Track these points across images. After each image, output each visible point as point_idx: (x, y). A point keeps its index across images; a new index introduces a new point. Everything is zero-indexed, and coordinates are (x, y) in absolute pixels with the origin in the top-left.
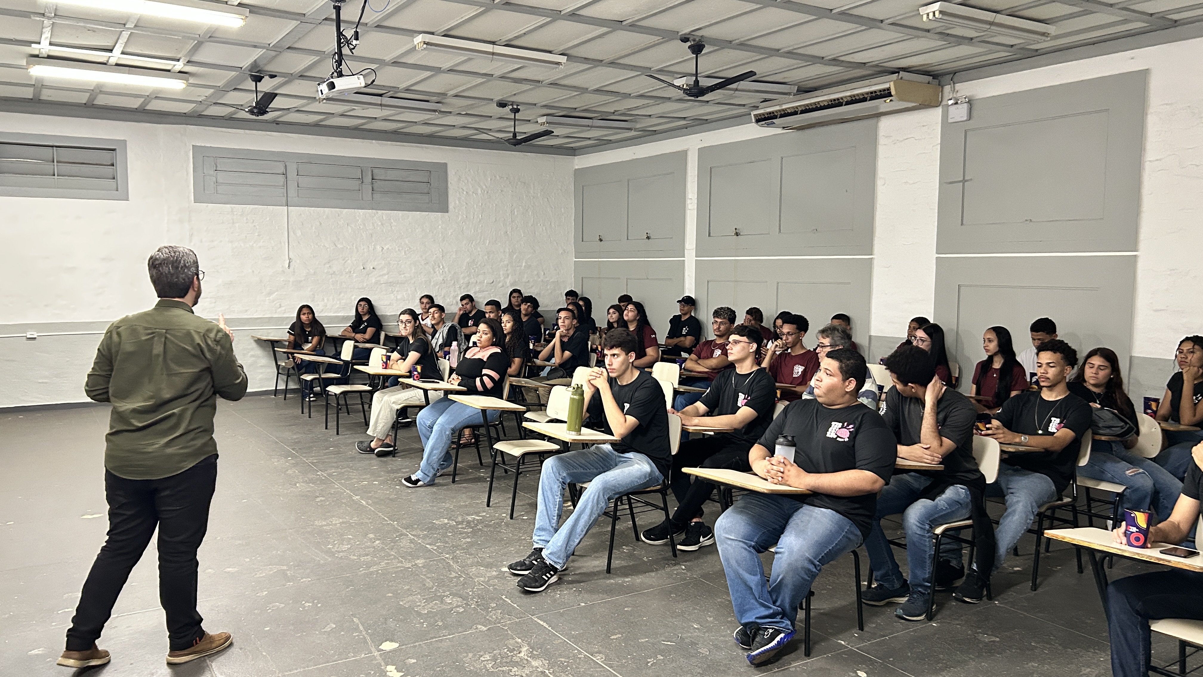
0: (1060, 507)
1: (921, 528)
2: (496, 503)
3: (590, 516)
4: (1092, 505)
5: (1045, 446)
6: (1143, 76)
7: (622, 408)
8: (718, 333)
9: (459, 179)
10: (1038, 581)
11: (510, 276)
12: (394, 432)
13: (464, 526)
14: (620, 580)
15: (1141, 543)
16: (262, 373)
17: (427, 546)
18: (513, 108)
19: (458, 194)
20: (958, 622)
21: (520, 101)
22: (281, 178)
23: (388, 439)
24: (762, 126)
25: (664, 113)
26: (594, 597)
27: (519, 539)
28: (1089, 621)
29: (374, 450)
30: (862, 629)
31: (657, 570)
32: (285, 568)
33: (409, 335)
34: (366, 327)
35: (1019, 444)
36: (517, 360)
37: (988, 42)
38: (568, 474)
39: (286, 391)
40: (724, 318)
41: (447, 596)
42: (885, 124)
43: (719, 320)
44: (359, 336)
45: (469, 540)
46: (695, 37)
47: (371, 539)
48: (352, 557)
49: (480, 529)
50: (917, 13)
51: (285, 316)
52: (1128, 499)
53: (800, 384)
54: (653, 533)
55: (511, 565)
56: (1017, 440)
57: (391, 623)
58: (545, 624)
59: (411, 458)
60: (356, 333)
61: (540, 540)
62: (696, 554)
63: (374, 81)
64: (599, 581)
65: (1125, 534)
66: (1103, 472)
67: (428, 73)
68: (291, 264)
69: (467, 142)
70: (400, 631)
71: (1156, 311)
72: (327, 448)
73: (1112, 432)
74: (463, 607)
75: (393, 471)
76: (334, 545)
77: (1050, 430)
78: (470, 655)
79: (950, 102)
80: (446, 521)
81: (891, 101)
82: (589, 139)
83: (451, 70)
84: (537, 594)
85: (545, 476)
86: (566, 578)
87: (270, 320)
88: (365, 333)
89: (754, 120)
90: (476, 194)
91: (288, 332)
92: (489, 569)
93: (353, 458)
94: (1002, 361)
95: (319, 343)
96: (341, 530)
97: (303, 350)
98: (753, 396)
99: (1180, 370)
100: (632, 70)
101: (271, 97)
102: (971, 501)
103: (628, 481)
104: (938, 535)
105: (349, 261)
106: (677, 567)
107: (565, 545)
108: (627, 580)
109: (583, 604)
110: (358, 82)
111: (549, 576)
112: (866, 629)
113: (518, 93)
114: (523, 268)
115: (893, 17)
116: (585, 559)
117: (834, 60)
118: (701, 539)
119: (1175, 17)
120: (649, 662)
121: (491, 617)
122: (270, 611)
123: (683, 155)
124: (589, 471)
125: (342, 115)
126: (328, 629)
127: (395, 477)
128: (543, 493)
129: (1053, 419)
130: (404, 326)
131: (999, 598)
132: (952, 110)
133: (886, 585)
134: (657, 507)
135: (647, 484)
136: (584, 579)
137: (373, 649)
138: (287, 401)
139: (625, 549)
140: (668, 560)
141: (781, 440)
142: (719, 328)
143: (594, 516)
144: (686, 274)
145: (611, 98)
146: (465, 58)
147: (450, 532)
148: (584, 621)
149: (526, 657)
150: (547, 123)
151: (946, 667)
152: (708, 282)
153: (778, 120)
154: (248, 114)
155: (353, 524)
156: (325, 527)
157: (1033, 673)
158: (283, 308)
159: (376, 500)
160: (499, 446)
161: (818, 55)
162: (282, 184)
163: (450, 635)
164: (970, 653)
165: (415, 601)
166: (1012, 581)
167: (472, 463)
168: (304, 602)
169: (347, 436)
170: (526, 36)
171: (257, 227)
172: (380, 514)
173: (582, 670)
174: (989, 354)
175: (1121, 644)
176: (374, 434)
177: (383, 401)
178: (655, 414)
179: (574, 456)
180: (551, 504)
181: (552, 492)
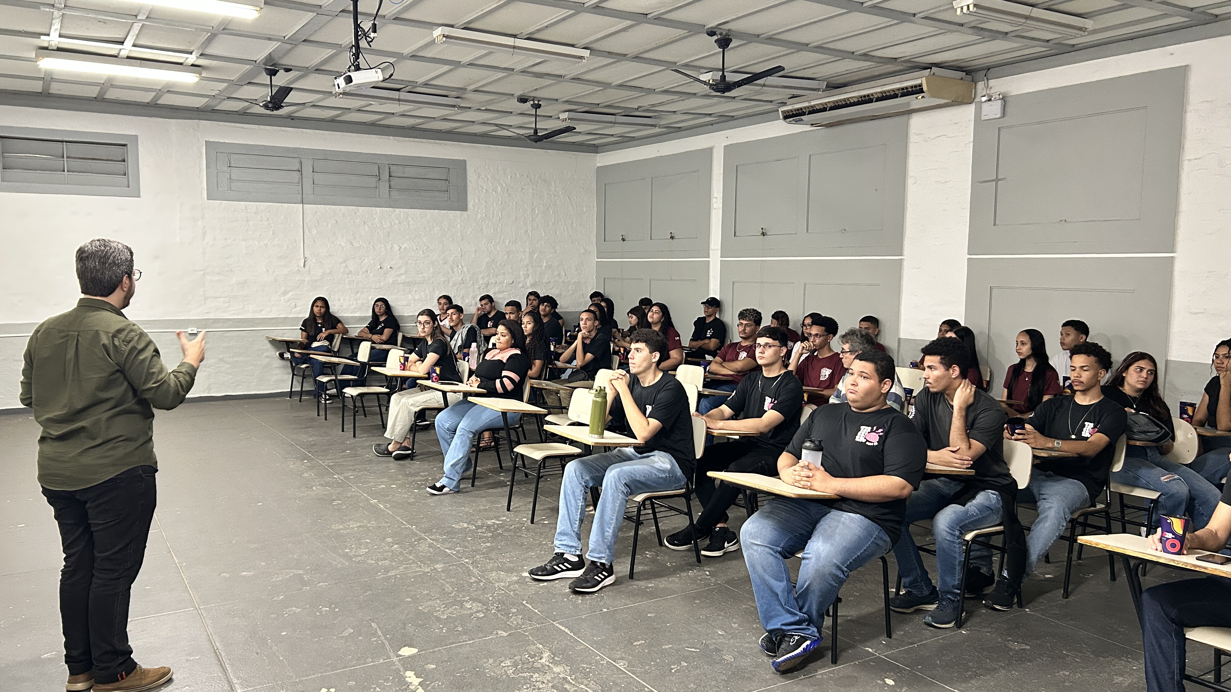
0: (1093, 513)
1: (951, 534)
2: (516, 508)
4: (1126, 512)
5: (1079, 451)
6: (1181, 73)
7: (644, 411)
8: (743, 336)
9: (479, 177)
10: (1070, 589)
11: (530, 277)
12: (412, 435)
13: (484, 530)
14: (643, 585)
16: (276, 375)
17: (446, 550)
18: (534, 104)
19: (477, 192)
20: (987, 630)
21: (541, 96)
22: (296, 175)
23: (406, 442)
24: (790, 123)
25: (688, 109)
26: (617, 602)
27: (540, 544)
28: (1121, 630)
29: (391, 453)
30: (889, 636)
31: (679, 574)
32: (301, 572)
33: (427, 336)
34: (383, 328)
35: (1050, 449)
36: (538, 362)
37: (1024, 37)
38: (589, 477)
39: (301, 393)
40: (750, 320)
41: (467, 601)
42: (916, 122)
43: (744, 322)
44: (376, 337)
45: (489, 544)
46: (721, 31)
47: (389, 543)
48: (370, 561)
49: (500, 534)
50: (950, 6)
52: (1163, 506)
53: (827, 388)
54: (677, 539)
55: (532, 570)
56: (1050, 445)
57: (410, 628)
58: (566, 630)
59: (430, 462)
60: (373, 334)
63: (392, 75)
65: (1161, 540)
66: (1138, 479)
67: (446, 68)
68: (306, 263)
69: (488, 139)
70: (419, 636)
71: (1193, 314)
72: (344, 451)
73: (1147, 437)
74: (483, 613)
75: (411, 475)
76: (351, 549)
77: (1083, 435)
78: (491, 661)
79: (984, 99)
80: (466, 525)
81: (923, 97)
82: (612, 135)
83: (471, 64)
85: (567, 479)
87: (285, 321)
88: (382, 334)
89: (781, 117)
90: (496, 192)
92: (509, 574)
93: (370, 461)
94: (1035, 365)
96: (359, 534)
98: (779, 399)
99: (1217, 375)
100: (656, 65)
101: (285, 91)
102: (1002, 507)
104: (968, 541)
105: (366, 261)
106: (701, 573)
108: (649, 585)
109: (605, 610)
110: (375, 76)
112: (894, 636)
113: (540, 88)
114: (543, 268)
115: (926, 11)
117: (865, 55)
118: (726, 545)
119: (1216, 12)
120: (673, 669)
121: (512, 622)
122: (286, 615)
123: (709, 151)
125: (359, 110)
126: (346, 634)
127: (414, 481)
128: (565, 497)
129: (1086, 423)
130: (422, 327)
131: (1030, 605)
132: (985, 107)
133: (914, 592)
134: (681, 512)
137: (392, 654)
138: (302, 403)
139: (649, 554)
140: (691, 565)
142: (744, 330)
144: (711, 275)
145: (635, 94)
146: (486, 51)
147: (469, 537)
148: (606, 627)
149: (547, 663)
150: (569, 119)
151: (976, 676)
152: (733, 283)
153: (806, 116)
154: (263, 109)
155: (371, 528)
156: (342, 531)
157: (1064, 682)
158: (299, 308)
159: (394, 504)
160: (519, 449)
161: (848, 50)
162: (297, 180)
163: (470, 641)
164: (1000, 662)
165: (434, 606)
166: (1044, 588)
167: (492, 467)
168: (321, 607)
169: (364, 439)
170: (549, 29)
171: (272, 225)
172: (398, 518)
173: (604, 676)
174: (1022, 357)
175: (1155, 652)
176: (391, 436)
177: (401, 404)
178: (678, 417)
179: (596, 459)
180: (573, 509)
181: (574, 496)
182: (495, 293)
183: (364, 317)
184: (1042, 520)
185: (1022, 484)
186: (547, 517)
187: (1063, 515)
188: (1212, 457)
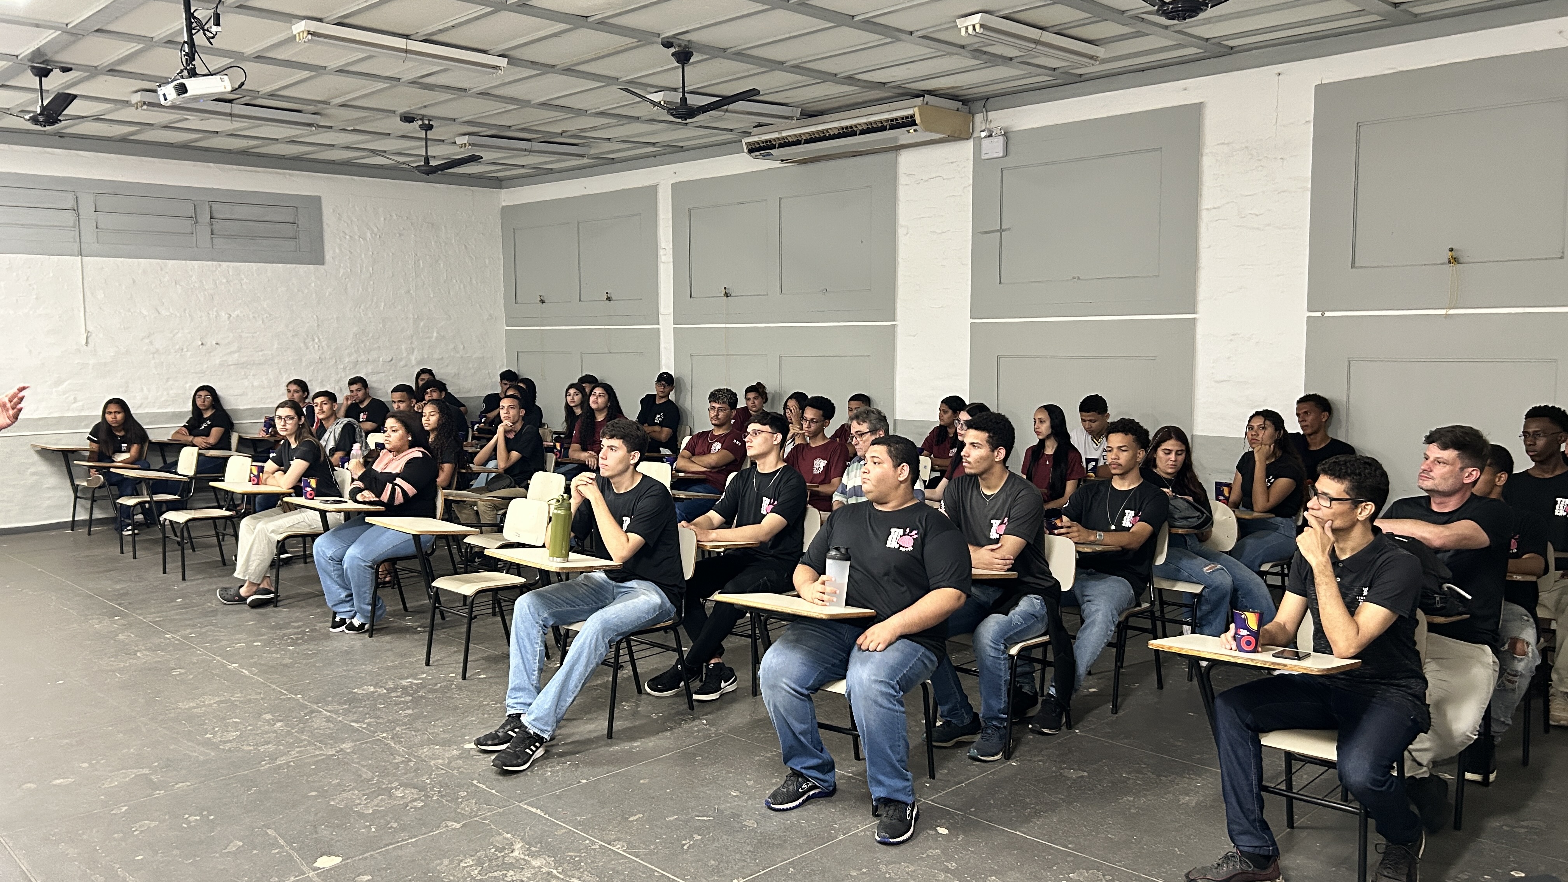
0: (1135, 615)
1: (995, 649)
2: (437, 660)
3: (587, 666)
4: (1166, 610)
5: (1123, 544)
6: (1195, 111)
7: (621, 523)
8: (716, 422)
9: (340, 219)
10: (1119, 700)
11: (416, 352)
12: (275, 571)
13: (399, 694)
14: (627, 746)
15: (1251, 648)
16: (49, 498)
17: (353, 724)
18: (423, 124)
19: (338, 240)
20: (1039, 759)
21: (433, 114)
22: (70, 217)
23: (265, 582)
24: (756, 157)
25: (627, 136)
26: (598, 770)
27: (481, 706)
28: (1179, 744)
29: (245, 599)
30: (932, 776)
31: (672, 729)
32: (146, 771)
33: (290, 435)
34: (209, 428)
35: (1092, 543)
36: (447, 467)
37: (1028, 64)
38: (550, 614)
39: (90, 522)
40: (724, 403)
41: (396, 788)
42: (906, 159)
43: (717, 406)
44: (198, 440)
45: (410, 712)
46: (680, 42)
47: (268, 721)
48: (245, 748)
49: (422, 697)
50: (953, 24)
51: (83, 414)
52: (1206, 600)
53: (823, 482)
54: (661, 682)
55: (478, 740)
56: (1092, 538)
57: (324, 831)
58: (539, 812)
59: (302, 607)
60: (195, 436)
61: (517, 703)
62: (718, 703)
63: (243, 84)
64: (599, 749)
65: (1234, 638)
66: (1179, 571)
67: (305, 74)
68: (90, 339)
69: (349, 168)
70: (338, 841)
71: (1217, 382)
72: (173, 600)
73: (1188, 524)
74: (422, 801)
75: (278, 627)
76: (214, 734)
77: (1124, 524)
78: (446, 862)
79: (983, 134)
80: (372, 689)
81: (915, 130)
82: (523, 166)
83: (341, 71)
84: (519, 775)
85: (519, 619)
86: (554, 750)
87: (59, 421)
88: (208, 435)
89: (746, 150)
90: (365, 239)
91: (89, 438)
92: (447, 748)
93: (214, 612)
94: (1055, 446)
95: (140, 452)
96: (221, 712)
97: (114, 461)
98: (780, 500)
99: (1251, 450)
100: (593, 80)
101: (65, 99)
102: (1047, 613)
103: (634, 617)
104: (1012, 657)
105: (180, 335)
106: (696, 723)
107: (554, 707)
108: (636, 744)
109: (584, 781)
110: (221, 85)
111: (534, 749)
112: (937, 776)
113: (430, 105)
114: (433, 339)
115: (926, 28)
116: (575, 723)
117: (850, 77)
118: (723, 684)
119: (1231, 43)
120: (684, 845)
121: (462, 809)
122: (136, 833)
123: (652, 190)
124: (577, 608)
125: (166, 127)
126: (232, 848)
127: (285, 635)
128: (518, 641)
129: (1127, 511)
130: (282, 423)
131: (1079, 725)
132: (986, 143)
133: (954, 721)
134: (667, 648)
135: (656, 620)
136: (579, 748)
137: (305, 868)
138: (92, 537)
139: (626, 706)
140: (682, 714)
141: (833, 553)
142: (717, 415)
143: (592, 666)
144: (662, 346)
145: (561, 115)
146: (365, 55)
147: (381, 704)
148: (590, 802)
149: (522, 856)
150: (470, 144)
151: (1036, 814)
152: (691, 356)
153: (776, 150)
154: (29, 123)
155: (237, 703)
156: (195, 710)
157: (1130, 809)
158: (81, 403)
159: (264, 668)
160: (441, 583)
161: (829, 71)
162: (71, 223)
163: (411, 838)
164: (1058, 793)
165: (352, 798)
166: (1091, 704)
167: (391, 609)
168: (187, 816)
169: (199, 582)
170: (454, 30)
171: (35, 286)
172: (274, 686)
173: (600, 864)
174: (1041, 437)
175: (1232, 763)
176: (245, 576)
177: (256, 531)
178: (664, 530)
179: (557, 589)
180: (529, 656)
181: (529, 639)
182: (367, 375)
183: (180, 412)
184: (1088, 625)
185: (1066, 586)
186: (483, 669)
187: (1111, 618)
188: (1250, 541)
